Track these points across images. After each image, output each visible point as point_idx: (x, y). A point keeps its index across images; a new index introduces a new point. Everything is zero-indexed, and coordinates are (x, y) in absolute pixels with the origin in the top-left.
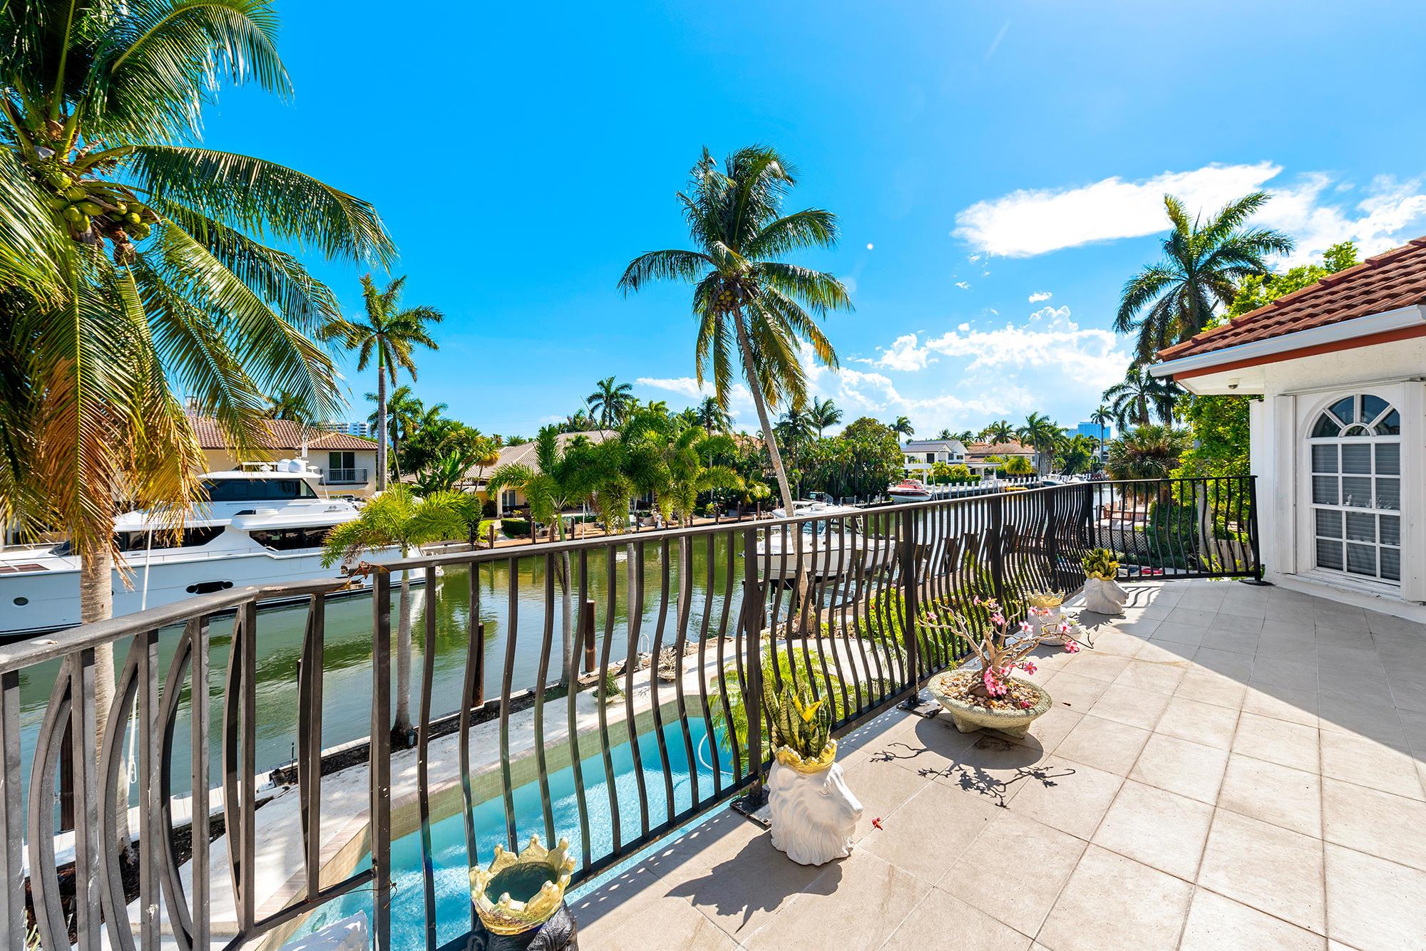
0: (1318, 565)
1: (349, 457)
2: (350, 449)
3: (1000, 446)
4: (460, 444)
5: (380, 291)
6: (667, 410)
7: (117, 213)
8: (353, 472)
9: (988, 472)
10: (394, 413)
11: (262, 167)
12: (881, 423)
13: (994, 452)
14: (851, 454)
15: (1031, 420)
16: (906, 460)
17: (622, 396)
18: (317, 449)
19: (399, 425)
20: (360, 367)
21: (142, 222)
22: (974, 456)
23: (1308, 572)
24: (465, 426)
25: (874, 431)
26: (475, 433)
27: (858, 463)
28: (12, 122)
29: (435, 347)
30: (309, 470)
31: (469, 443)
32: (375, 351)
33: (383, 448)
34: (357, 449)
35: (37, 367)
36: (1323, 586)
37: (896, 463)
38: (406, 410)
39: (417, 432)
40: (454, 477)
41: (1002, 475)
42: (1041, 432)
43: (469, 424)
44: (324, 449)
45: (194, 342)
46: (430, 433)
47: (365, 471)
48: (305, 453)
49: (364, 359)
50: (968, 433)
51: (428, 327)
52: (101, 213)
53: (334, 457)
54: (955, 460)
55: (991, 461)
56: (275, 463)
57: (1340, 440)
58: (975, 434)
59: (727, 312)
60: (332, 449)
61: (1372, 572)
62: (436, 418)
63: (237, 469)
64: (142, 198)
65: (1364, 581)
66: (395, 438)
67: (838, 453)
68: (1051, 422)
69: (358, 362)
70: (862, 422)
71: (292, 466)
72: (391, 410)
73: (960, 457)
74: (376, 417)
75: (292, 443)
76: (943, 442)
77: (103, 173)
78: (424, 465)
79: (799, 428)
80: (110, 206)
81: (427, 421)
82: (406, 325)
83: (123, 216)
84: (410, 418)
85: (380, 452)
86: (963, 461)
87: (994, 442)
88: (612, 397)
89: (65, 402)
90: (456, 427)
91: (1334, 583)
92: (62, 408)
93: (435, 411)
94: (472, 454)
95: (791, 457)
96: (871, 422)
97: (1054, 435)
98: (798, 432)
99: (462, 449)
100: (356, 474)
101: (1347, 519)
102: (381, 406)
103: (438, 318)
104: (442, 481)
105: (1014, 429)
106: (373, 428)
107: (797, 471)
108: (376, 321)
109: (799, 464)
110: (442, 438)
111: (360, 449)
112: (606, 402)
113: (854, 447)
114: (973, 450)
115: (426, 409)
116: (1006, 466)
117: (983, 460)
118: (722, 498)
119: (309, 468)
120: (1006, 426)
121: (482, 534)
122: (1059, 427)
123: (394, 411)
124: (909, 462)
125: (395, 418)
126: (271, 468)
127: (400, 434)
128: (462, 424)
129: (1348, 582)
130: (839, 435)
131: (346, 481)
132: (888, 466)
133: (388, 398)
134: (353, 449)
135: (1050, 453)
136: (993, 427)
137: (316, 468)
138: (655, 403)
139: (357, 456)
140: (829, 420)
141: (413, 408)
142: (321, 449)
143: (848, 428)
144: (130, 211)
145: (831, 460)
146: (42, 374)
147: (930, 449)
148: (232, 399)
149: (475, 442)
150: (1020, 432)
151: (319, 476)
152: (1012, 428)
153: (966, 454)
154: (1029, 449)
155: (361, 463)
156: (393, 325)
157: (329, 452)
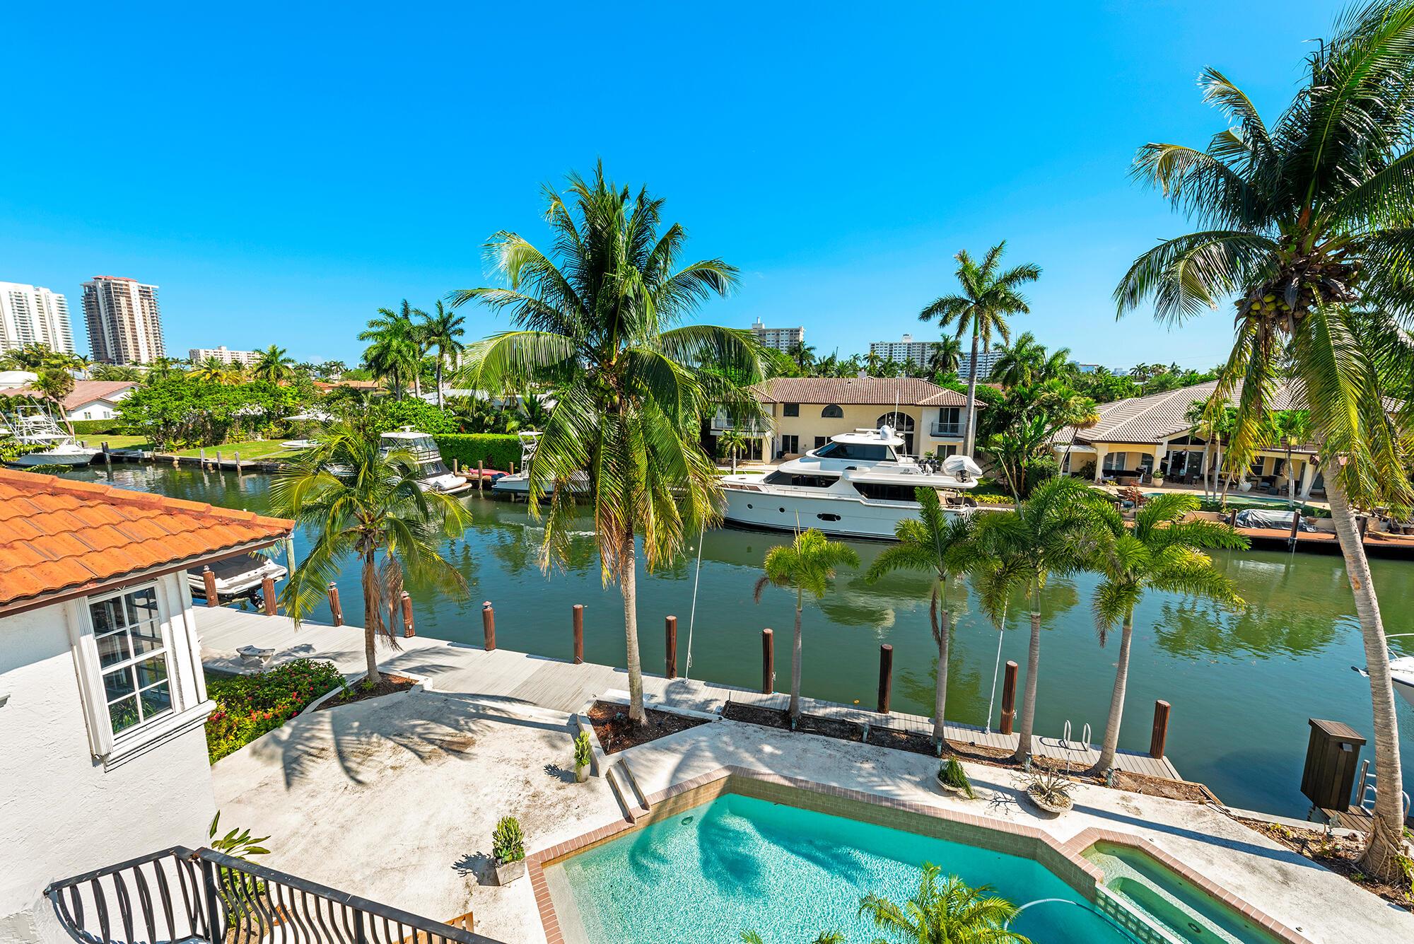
1: (955, 413)
2: (955, 406)
4: (1050, 407)
5: (977, 262)
8: (957, 426)
10: (1015, 362)
31: (1060, 406)
32: (972, 320)
34: (961, 406)
44: (936, 406)
46: (1020, 395)
53: (943, 412)
78: (1010, 427)
81: (1049, 367)
93: (1059, 355)
94: (1061, 417)
99: (1051, 412)
100: (959, 428)
103: (1033, 274)
104: (1023, 444)
108: (971, 292)
110: (1032, 400)
115: (1048, 355)
123: (1012, 361)
131: (951, 434)
139: (961, 413)
149: (1068, 404)
156: (986, 295)
157: (939, 408)
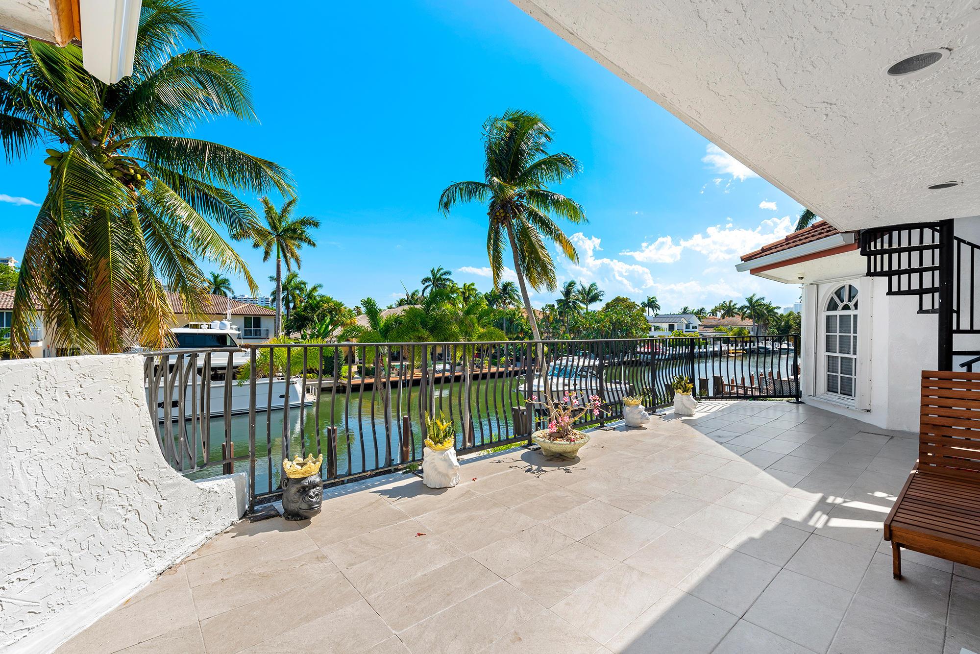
0: (828, 391)
1: (257, 321)
2: (257, 315)
3: (728, 319)
4: (330, 312)
5: (278, 210)
6: (476, 290)
7: (130, 175)
8: (260, 330)
9: (716, 339)
10: (288, 291)
11: (211, 147)
12: (632, 301)
13: (722, 323)
14: (608, 323)
15: (750, 300)
16: (653, 328)
17: (444, 279)
18: (236, 314)
19: (291, 298)
20: (265, 259)
21: (142, 179)
22: (706, 327)
23: (822, 395)
24: (334, 299)
25: (627, 307)
26: (341, 304)
27: (614, 329)
28: (79, 126)
29: (314, 245)
30: (232, 328)
31: (336, 312)
32: (274, 248)
33: (279, 314)
34: (262, 315)
35: (90, 263)
36: (824, 402)
37: (643, 330)
38: (295, 289)
39: (303, 304)
40: (326, 334)
41: (727, 341)
42: (758, 309)
43: (337, 298)
44: (241, 315)
45: (168, 248)
46: (311, 304)
47: (267, 330)
48: (229, 317)
49: (267, 254)
50: (702, 309)
51: (310, 231)
52: (122, 176)
53: (247, 320)
54: (691, 329)
55: (720, 330)
56: (210, 323)
57: (838, 313)
58: (708, 310)
59: (503, 223)
60: (246, 315)
61: (850, 393)
62: (316, 294)
63: (185, 327)
64: (142, 165)
65: (846, 399)
66: (288, 308)
67: (599, 323)
68: (766, 302)
69: (263, 255)
70: (618, 300)
71: (222, 325)
72: (285, 288)
73: (695, 327)
74: (275, 293)
75: (220, 311)
76: (682, 316)
77: (122, 152)
78: (306, 326)
79: (571, 304)
80: (126, 171)
81: (310, 296)
82: (294, 231)
83: (133, 176)
84: (298, 294)
85: (277, 317)
86: (697, 330)
87: (723, 317)
88: (438, 280)
89: (105, 282)
90: (328, 300)
91: (830, 401)
92: (103, 286)
93: (314, 289)
94: (338, 319)
95: (563, 325)
96: (624, 300)
97: (768, 312)
98: (569, 307)
99: (332, 316)
100: (262, 332)
101: (841, 361)
102: (278, 286)
103: (316, 225)
105: (738, 306)
106: (273, 300)
107: (568, 335)
108: (274, 227)
109: (570, 330)
110: (318, 308)
111: (264, 315)
112: (433, 284)
113: (611, 318)
114: (705, 322)
115: (309, 287)
116: (730, 335)
117: (712, 329)
118: (512, 353)
119: (232, 326)
120: (732, 304)
121: (344, 374)
122: (773, 305)
123: (287, 289)
124: (655, 330)
125: (288, 294)
126: (207, 326)
127: (292, 305)
128: (332, 299)
129: (839, 401)
130: (600, 310)
131: (255, 337)
132: (637, 333)
133: (283, 279)
134: (260, 315)
135: (766, 325)
136: (722, 305)
137: (236, 327)
138: (467, 284)
139: (262, 320)
140: (595, 298)
141: (300, 287)
142: (239, 315)
143: (607, 305)
144: (136, 173)
145: (593, 328)
146: (93, 267)
147: (671, 321)
148: (188, 282)
149: (340, 311)
150: (742, 308)
151: (238, 332)
152: (736, 306)
153: (699, 325)
154: (749, 322)
155: (265, 324)
156: (286, 231)
157: (243, 317)
